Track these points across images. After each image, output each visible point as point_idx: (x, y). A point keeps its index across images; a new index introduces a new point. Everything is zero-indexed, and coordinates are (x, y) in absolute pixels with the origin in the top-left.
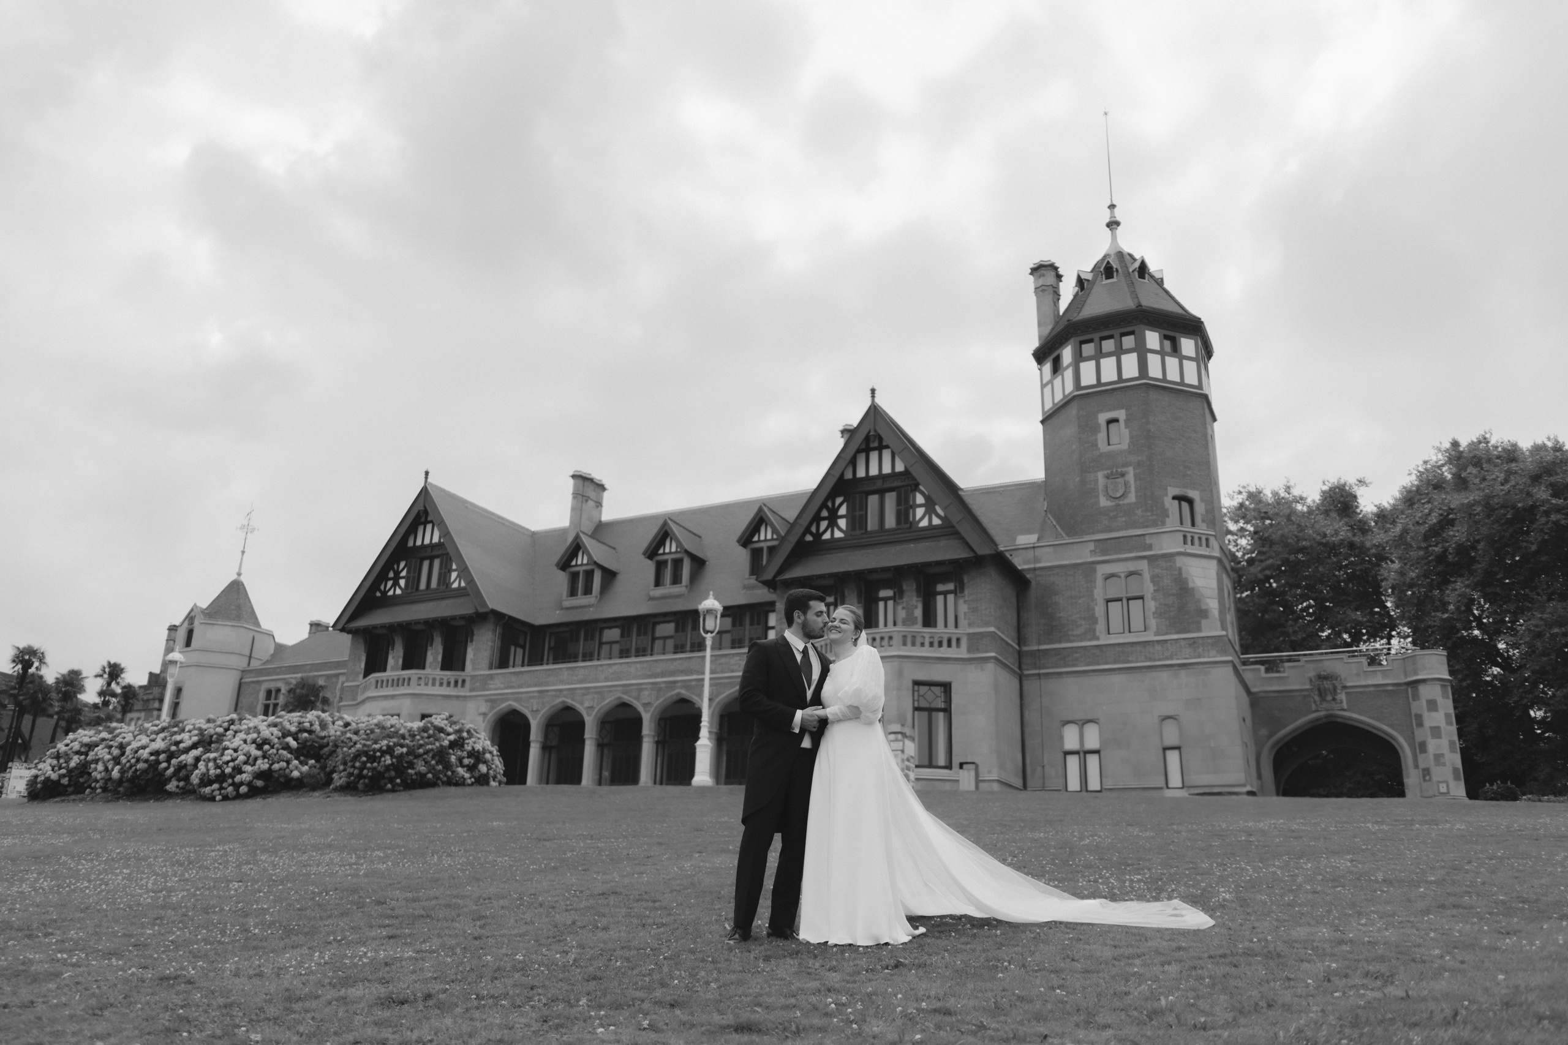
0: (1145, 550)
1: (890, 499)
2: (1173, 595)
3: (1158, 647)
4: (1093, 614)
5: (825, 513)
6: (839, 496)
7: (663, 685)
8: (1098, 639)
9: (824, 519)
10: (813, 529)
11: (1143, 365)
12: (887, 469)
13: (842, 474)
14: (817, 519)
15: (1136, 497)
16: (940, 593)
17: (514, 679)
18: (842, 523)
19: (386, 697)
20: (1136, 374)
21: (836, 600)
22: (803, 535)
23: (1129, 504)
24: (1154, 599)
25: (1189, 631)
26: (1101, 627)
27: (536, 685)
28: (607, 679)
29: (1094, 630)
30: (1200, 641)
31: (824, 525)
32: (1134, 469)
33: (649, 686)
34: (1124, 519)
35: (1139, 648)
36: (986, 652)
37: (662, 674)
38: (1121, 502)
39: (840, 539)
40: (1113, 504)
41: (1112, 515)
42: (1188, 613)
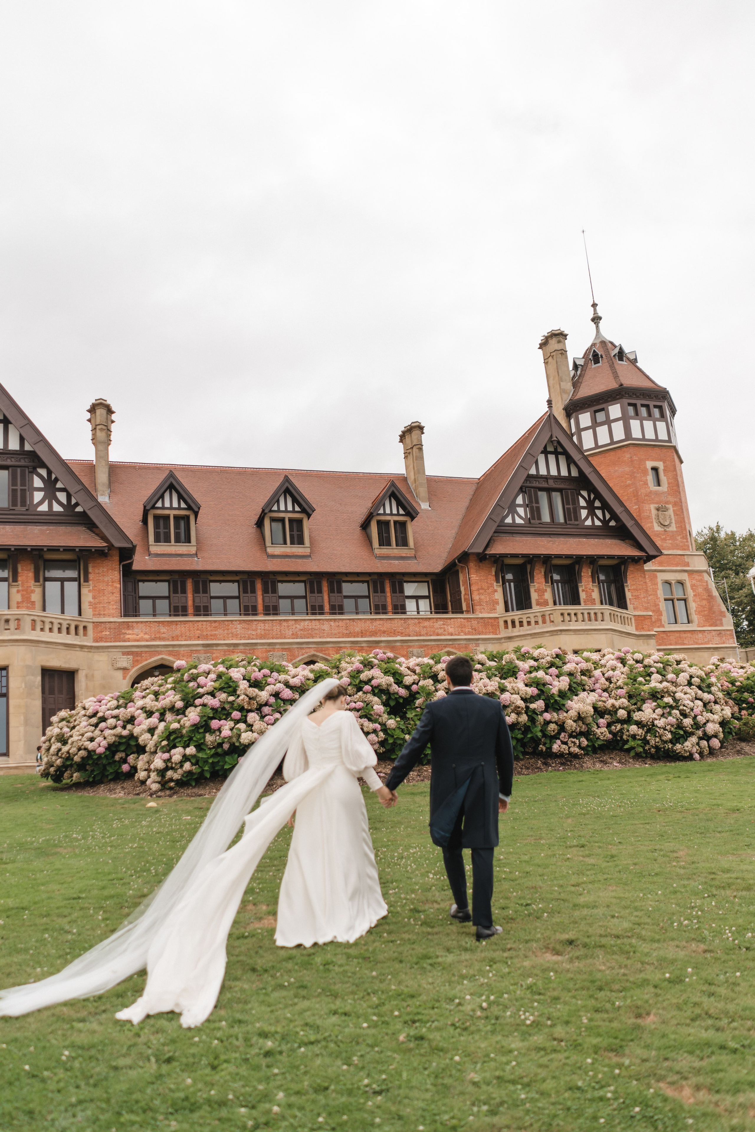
0: (685, 566)
2: (704, 599)
3: (700, 635)
4: (659, 608)
7: (364, 645)
8: (663, 627)
11: (669, 432)
15: (675, 526)
20: (666, 438)
23: (672, 532)
24: (694, 601)
25: (716, 626)
26: (664, 618)
28: (295, 635)
29: (661, 620)
30: (723, 633)
32: (672, 506)
33: (348, 645)
35: (689, 635)
36: (649, 631)
37: (362, 634)
40: (662, 528)
41: (663, 537)
42: (714, 613)
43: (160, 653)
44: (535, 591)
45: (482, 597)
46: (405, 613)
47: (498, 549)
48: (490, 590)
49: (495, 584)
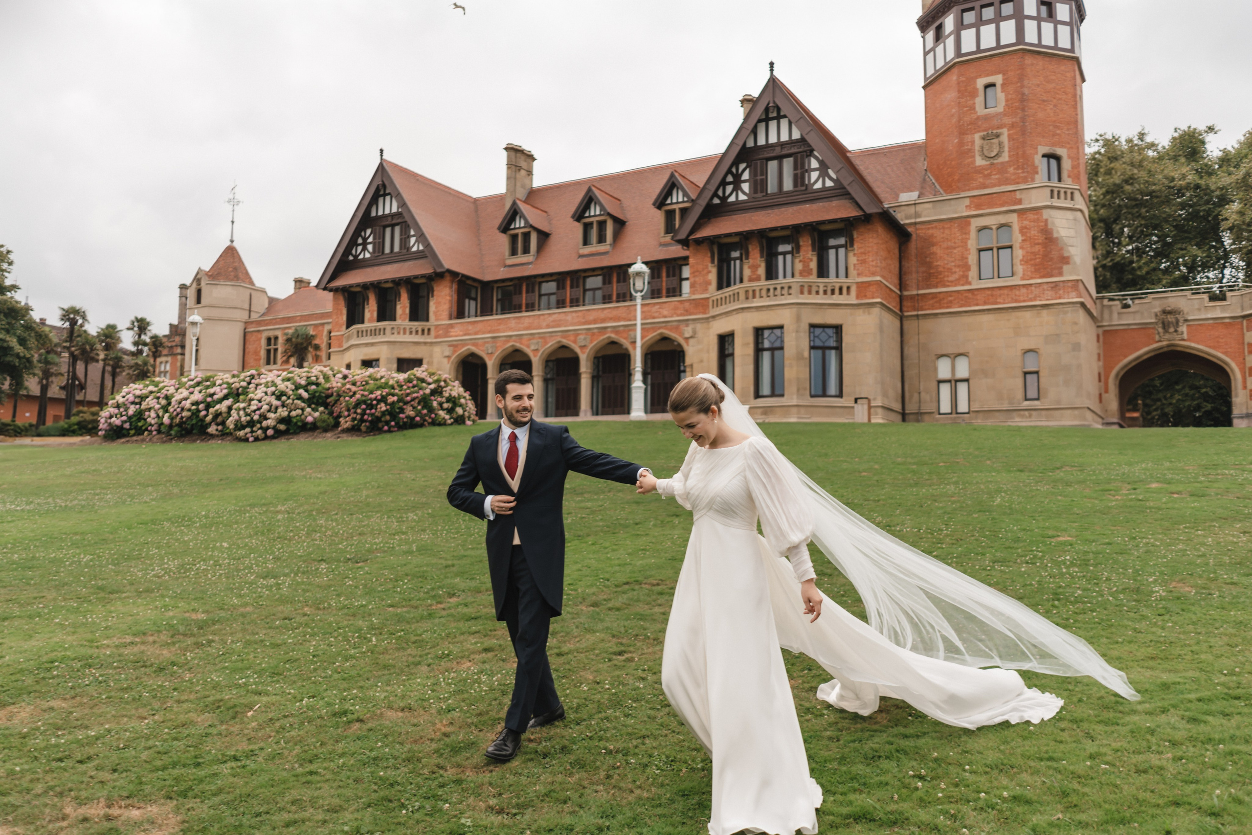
0: (1015, 204)
1: (788, 165)
2: (1038, 244)
3: (1024, 291)
4: (967, 262)
5: (730, 178)
6: (743, 162)
7: (595, 331)
8: (970, 284)
9: (730, 183)
10: (720, 193)
11: (1020, 31)
12: (784, 137)
13: (745, 144)
14: (723, 183)
15: (1010, 156)
16: (833, 247)
17: (470, 327)
18: (746, 187)
19: (367, 345)
20: (1014, 41)
21: (741, 254)
22: (712, 198)
23: (1002, 163)
24: (1022, 248)
25: (1051, 276)
26: (973, 273)
27: (489, 332)
28: (548, 326)
29: (967, 277)
30: (1061, 285)
31: (729, 188)
32: (1009, 130)
33: (584, 332)
34: (997, 176)
35: (1006, 291)
36: (873, 298)
37: (595, 321)
38: (995, 162)
39: (744, 202)
40: (988, 163)
41: (986, 172)
42: (1051, 259)
43: (467, 345)
44: (749, 267)
45: (697, 279)
46: (680, 295)
47: (708, 231)
48: (705, 271)
49: (710, 265)
